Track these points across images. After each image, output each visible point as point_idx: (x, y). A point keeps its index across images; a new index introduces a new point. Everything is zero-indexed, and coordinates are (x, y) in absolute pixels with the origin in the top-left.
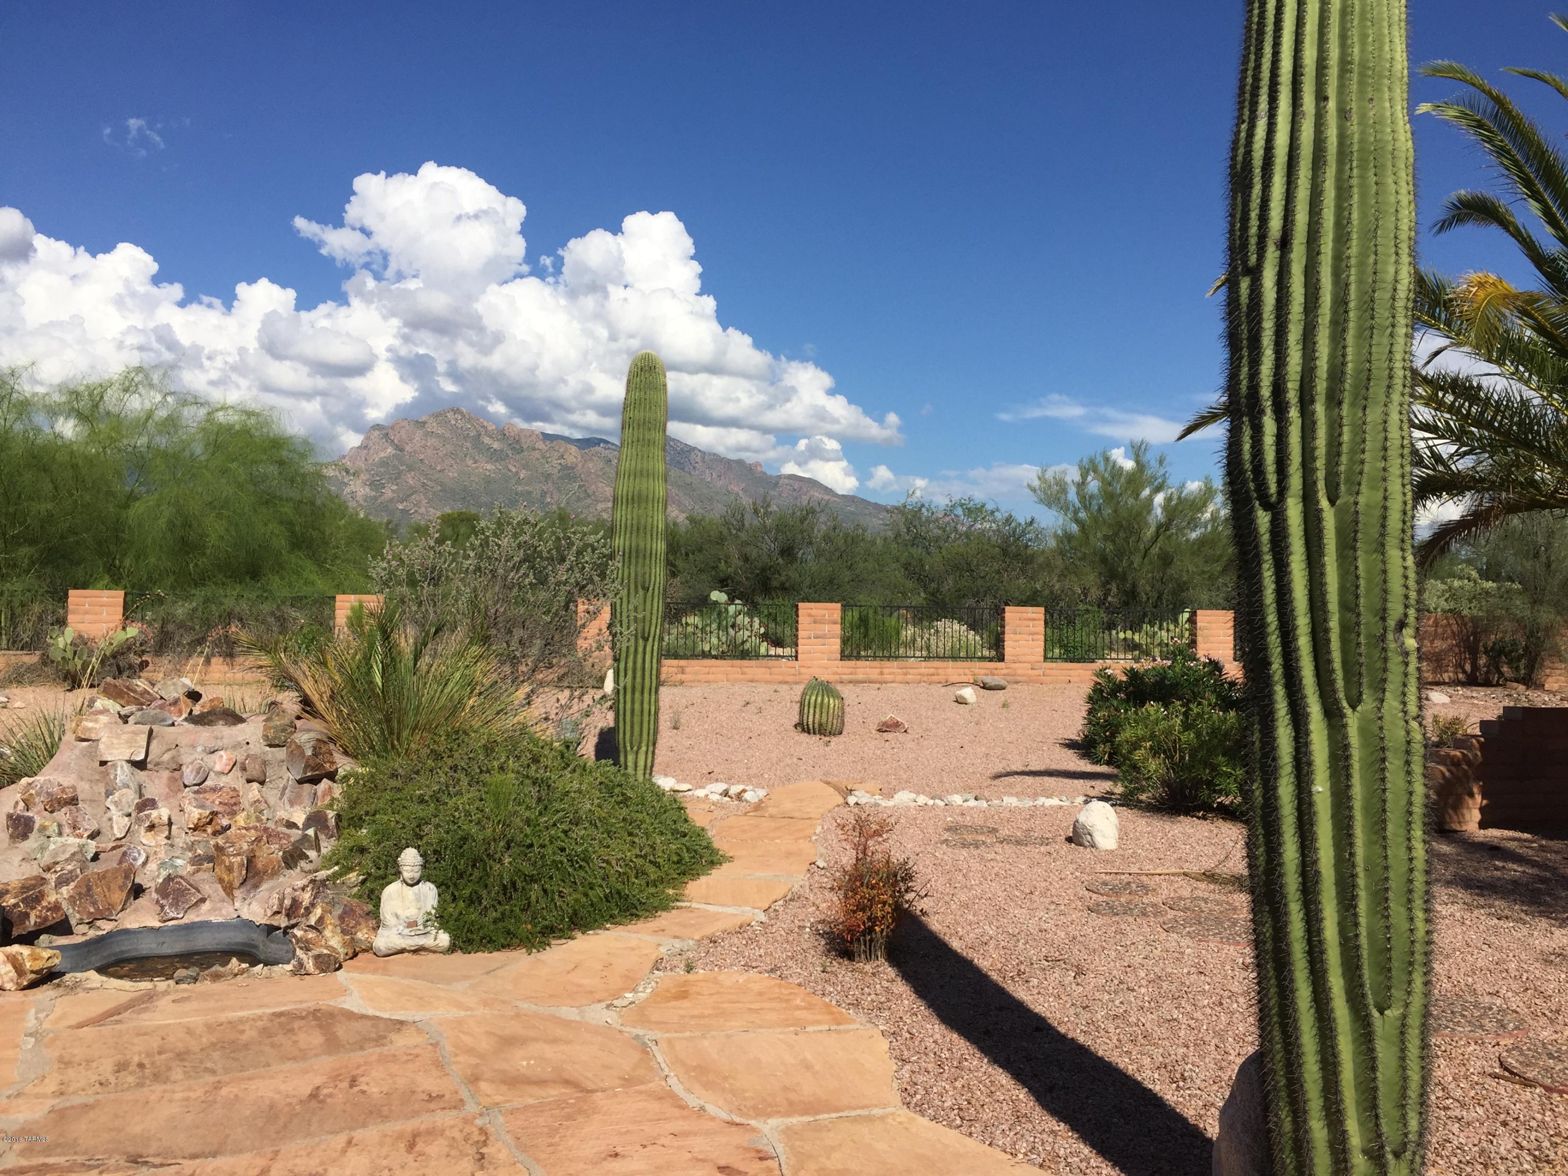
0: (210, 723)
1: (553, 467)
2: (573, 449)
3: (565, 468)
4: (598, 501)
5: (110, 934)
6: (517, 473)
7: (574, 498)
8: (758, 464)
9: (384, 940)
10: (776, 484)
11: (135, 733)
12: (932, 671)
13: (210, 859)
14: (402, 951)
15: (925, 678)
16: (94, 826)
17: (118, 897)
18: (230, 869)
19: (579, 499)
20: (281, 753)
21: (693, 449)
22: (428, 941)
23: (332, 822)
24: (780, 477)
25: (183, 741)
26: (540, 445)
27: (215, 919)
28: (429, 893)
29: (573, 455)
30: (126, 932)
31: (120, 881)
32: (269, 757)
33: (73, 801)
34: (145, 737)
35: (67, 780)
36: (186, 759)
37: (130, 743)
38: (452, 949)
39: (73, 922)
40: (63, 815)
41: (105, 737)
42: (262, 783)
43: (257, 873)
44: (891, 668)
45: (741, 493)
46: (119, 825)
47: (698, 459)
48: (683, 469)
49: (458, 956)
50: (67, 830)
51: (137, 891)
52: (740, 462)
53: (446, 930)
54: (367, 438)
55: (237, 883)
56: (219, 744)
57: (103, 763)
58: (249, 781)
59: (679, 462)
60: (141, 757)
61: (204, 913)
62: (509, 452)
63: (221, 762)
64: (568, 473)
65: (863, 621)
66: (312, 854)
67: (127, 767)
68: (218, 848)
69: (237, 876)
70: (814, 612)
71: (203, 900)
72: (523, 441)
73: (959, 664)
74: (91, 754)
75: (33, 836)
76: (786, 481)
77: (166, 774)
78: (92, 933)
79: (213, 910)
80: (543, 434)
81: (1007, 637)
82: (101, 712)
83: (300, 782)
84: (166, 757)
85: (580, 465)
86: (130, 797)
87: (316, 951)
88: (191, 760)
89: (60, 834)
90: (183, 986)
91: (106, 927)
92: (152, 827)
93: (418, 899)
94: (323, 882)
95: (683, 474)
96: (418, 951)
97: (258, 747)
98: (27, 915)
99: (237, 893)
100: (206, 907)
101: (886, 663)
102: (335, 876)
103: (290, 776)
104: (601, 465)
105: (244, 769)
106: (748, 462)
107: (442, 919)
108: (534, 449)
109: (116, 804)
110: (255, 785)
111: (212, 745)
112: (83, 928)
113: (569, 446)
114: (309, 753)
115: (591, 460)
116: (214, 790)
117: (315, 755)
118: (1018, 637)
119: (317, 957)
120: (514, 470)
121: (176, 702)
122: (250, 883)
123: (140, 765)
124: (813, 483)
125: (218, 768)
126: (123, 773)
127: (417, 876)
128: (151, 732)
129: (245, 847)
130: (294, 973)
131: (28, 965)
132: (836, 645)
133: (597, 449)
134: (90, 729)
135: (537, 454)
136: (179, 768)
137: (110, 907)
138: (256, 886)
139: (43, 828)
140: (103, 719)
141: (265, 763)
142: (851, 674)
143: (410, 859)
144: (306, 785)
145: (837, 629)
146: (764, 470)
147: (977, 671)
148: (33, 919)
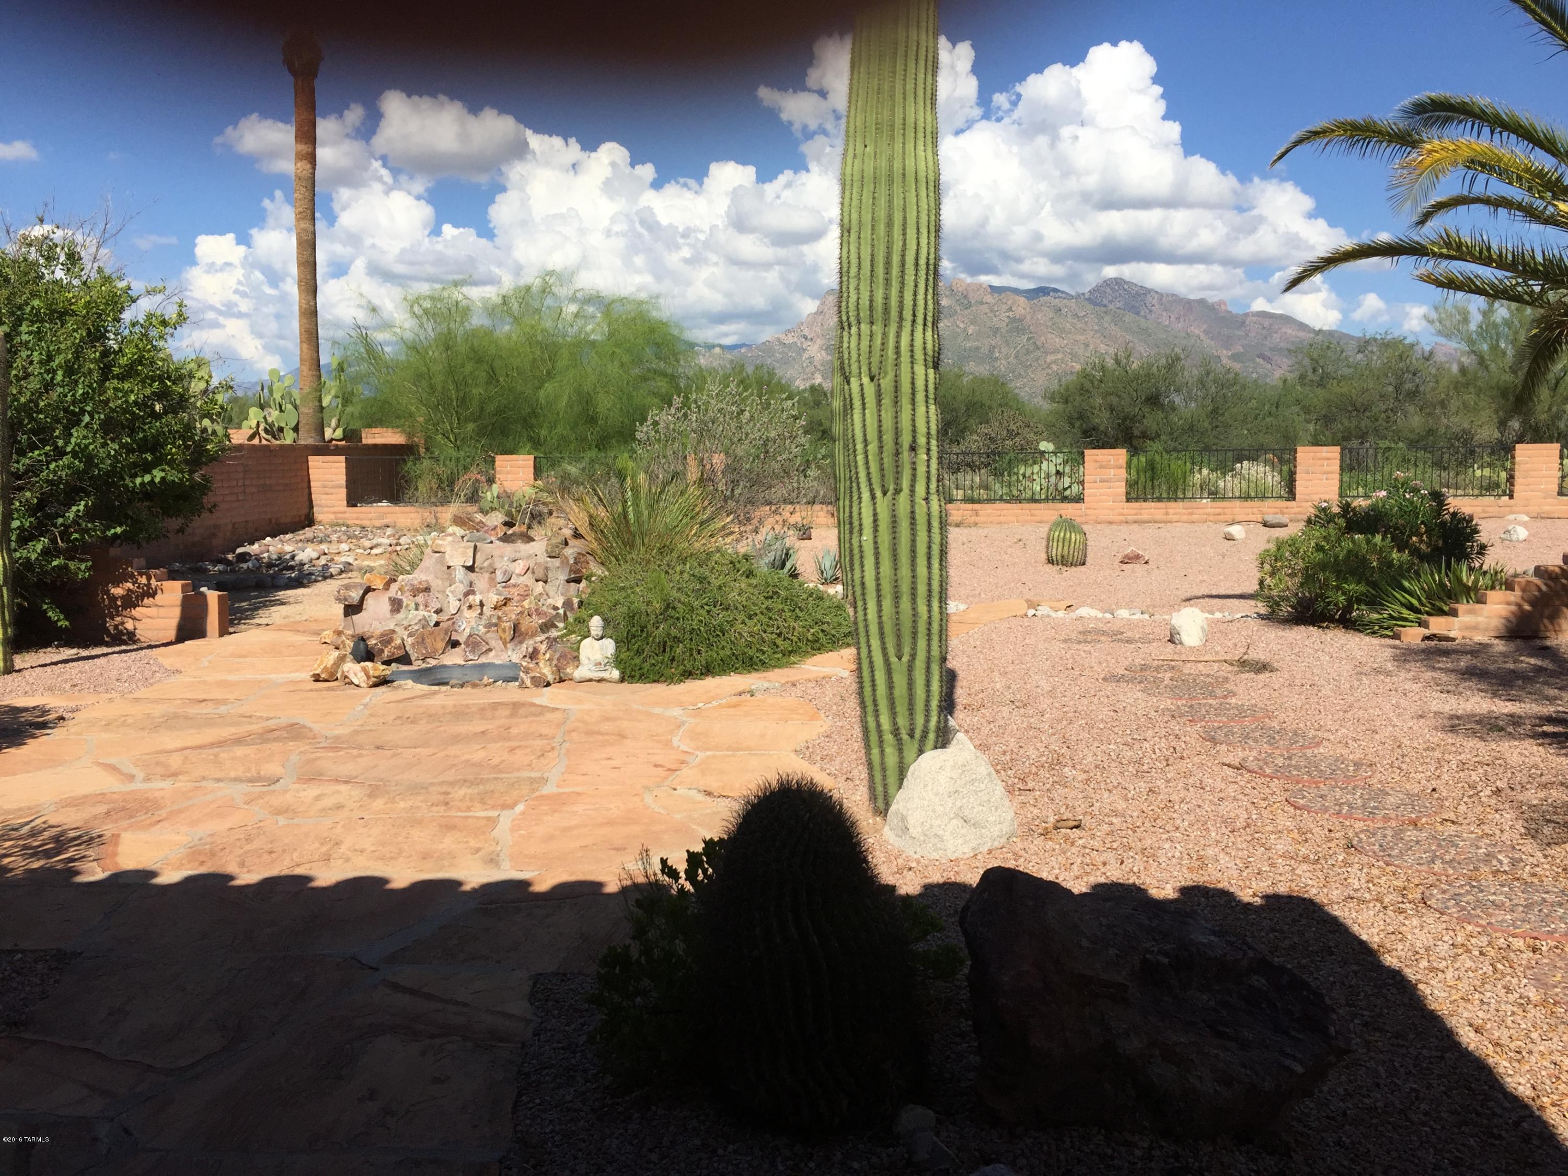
0: (513, 542)
1: (1002, 320)
2: (1022, 300)
3: (1013, 320)
4: (1047, 353)
5: (434, 667)
6: (965, 330)
7: (1023, 351)
8: (1221, 303)
9: (579, 673)
10: (1243, 323)
11: (466, 548)
12: (1218, 511)
13: (496, 625)
14: (590, 680)
15: (1211, 518)
16: (439, 606)
17: (441, 645)
18: (504, 630)
19: (1028, 352)
20: (557, 562)
21: (1149, 291)
22: (605, 675)
23: (576, 606)
24: (1247, 315)
25: (496, 553)
26: (989, 299)
27: (498, 662)
28: (609, 645)
29: (1022, 306)
30: (445, 666)
31: (442, 636)
32: (549, 565)
33: (427, 590)
34: (472, 550)
35: (423, 577)
36: (498, 565)
37: (464, 554)
38: (622, 680)
39: (413, 658)
40: (420, 598)
41: (448, 550)
42: (546, 582)
43: (521, 634)
44: (1176, 509)
45: (1202, 336)
46: (453, 606)
47: (1155, 302)
48: (1138, 313)
49: (625, 685)
50: (421, 607)
51: (455, 644)
52: (1202, 302)
53: (617, 668)
54: (823, 304)
55: (508, 640)
56: (518, 555)
57: (449, 567)
58: (537, 581)
59: (1133, 307)
60: (470, 563)
61: (490, 658)
62: (958, 308)
63: (519, 567)
64: (1017, 326)
65: (1151, 467)
66: (561, 625)
67: (462, 570)
68: (499, 618)
69: (509, 635)
70: (1100, 458)
71: (490, 650)
72: (971, 296)
73: (1249, 503)
74: (441, 561)
75: (403, 610)
76: (1255, 319)
77: (487, 575)
78: (424, 666)
79: (497, 656)
80: (991, 287)
81: (1298, 477)
82: (450, 535)
83: (568, 581)
84: (486, 564)
85: (1028, 317)
86: (461, 588)
87: (532, 674)
88: (502, 565)
89: (417, 609)
90: (455, 689)
91: (432, 662)
92: (470, 607)
93: (602, 649)
94: (555, 639)
95: (1137, 318)
96: (600, 681)
97: (543, 558)
98: (382, 651)
99: (509, 645)
100: (492, 654)
101: (1172, 504)
102: (562, 636)
103: (563, 577)
104: (1051, 315)
105: (533, 573)
106: (1210, 301)
107: (618, 661)
108: (982, 303)
109: (452, 592)
110: (541, 583)
111: (513, 556)
112: (420, 662)
113: (1017, 297)
114: (572, 561)
115: (1040, 310)
116: (514, 586)
117: (576, 563)
118: (1310, 476)
119: (533, 678)
120: (962, 326)
121: (495, 528)
122: (516, 640)
123: (471, 569)
124: (1287, 320)
125: (517, 571)
126: (460, 573)
127: (600, 633)
128: (475, 547)
129: (514, 617)
130: (520, 687)
131: (371, 673)
132: (1121, 488)
133: (1047, 298)
134: (441, 545)
135: (985, 308)
136: (494, 572)
137: (435, 651)
138: (521, 642)
139: (407, 606)
140: (450, 539)
141: (547, 569)
142: (1136, 514)
143: (596, 623)
144: (572, 584)
145: (1123, 473)
146: (1229, 309)
147: (1265, 510)
148: (386, 653)
